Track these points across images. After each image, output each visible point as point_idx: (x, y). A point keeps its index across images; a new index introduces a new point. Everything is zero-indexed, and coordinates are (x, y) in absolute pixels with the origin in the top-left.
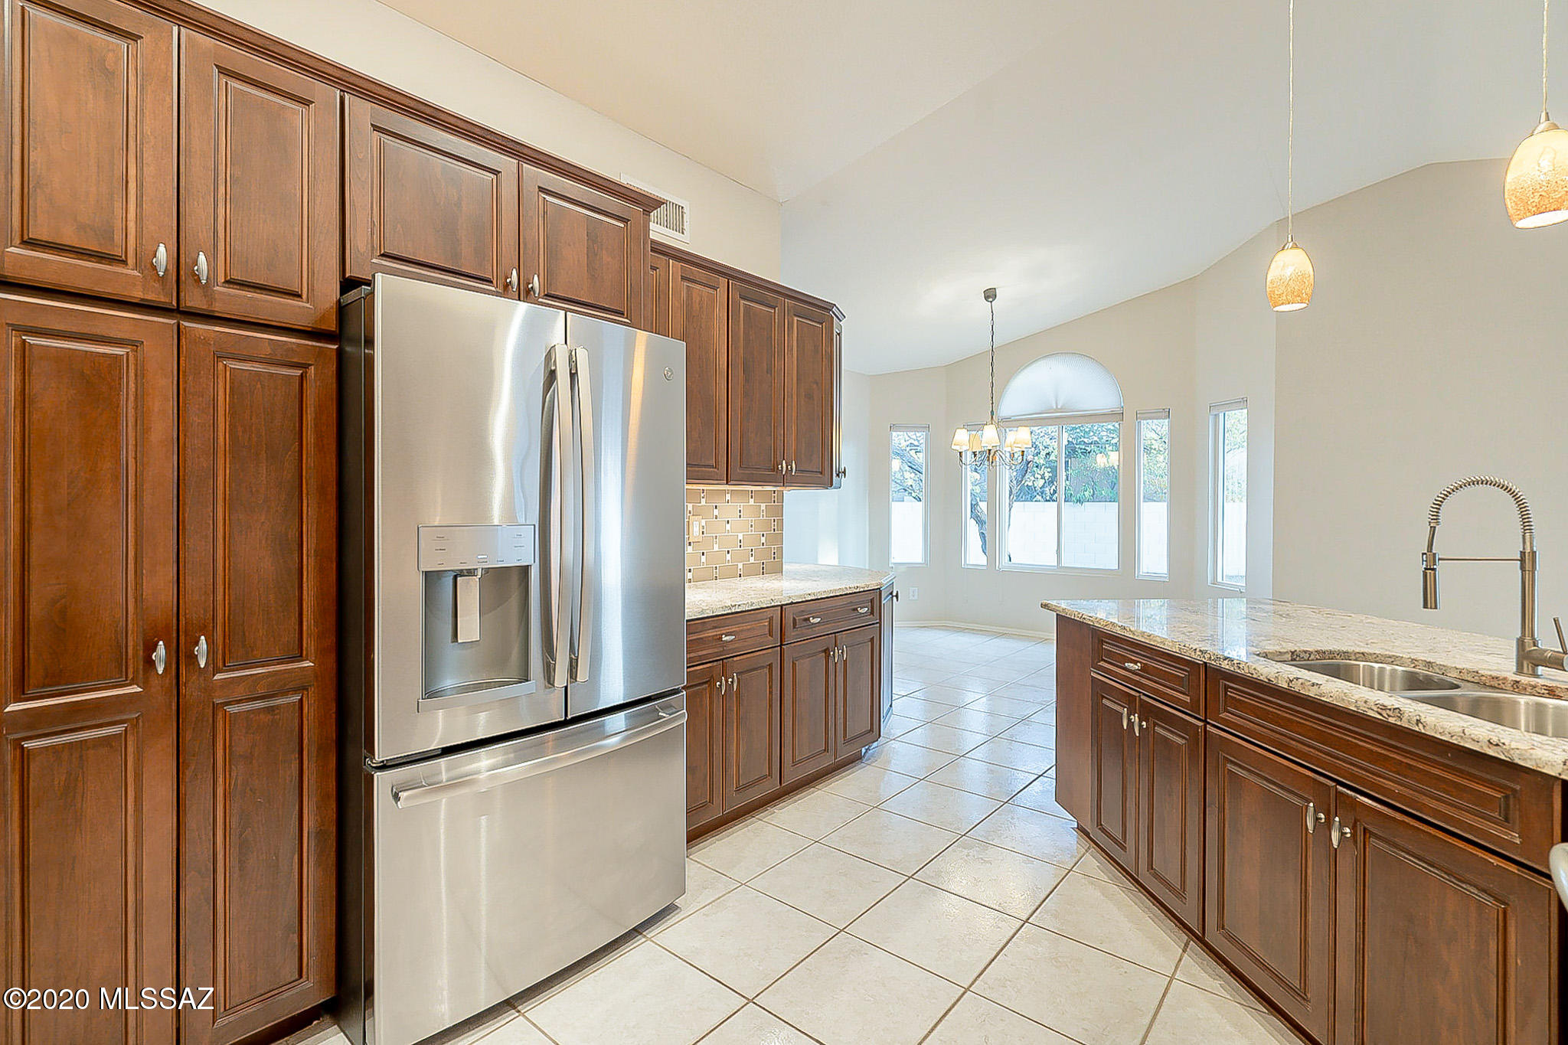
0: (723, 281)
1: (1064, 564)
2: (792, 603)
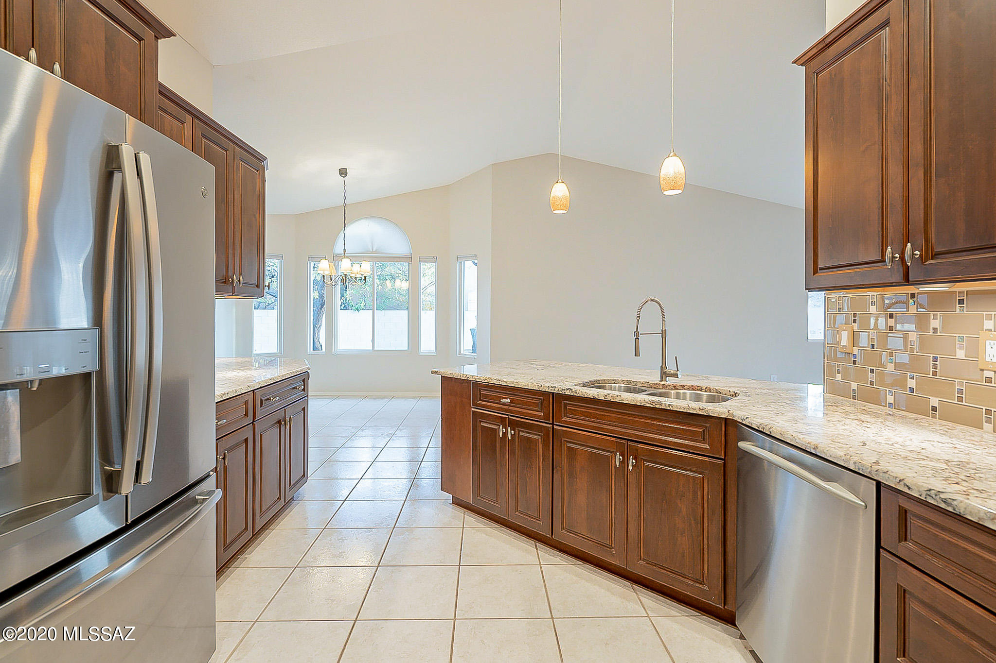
0: (189, 118)
1: (375, 349)
2: (261, 387)
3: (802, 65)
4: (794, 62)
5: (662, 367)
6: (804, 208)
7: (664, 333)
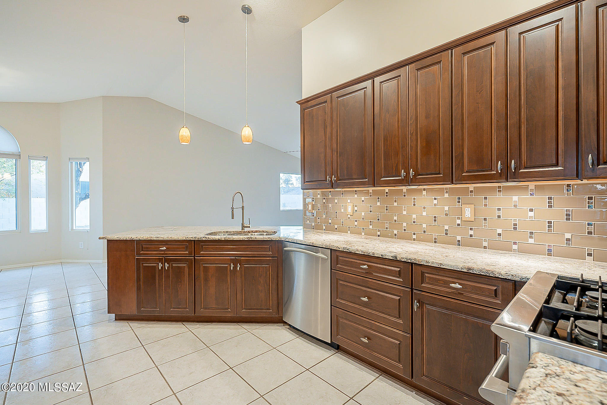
3: (299, 104)
4: (297, 102)
5: (242, 224)
6: (300, 158)
7: (243, 208)
